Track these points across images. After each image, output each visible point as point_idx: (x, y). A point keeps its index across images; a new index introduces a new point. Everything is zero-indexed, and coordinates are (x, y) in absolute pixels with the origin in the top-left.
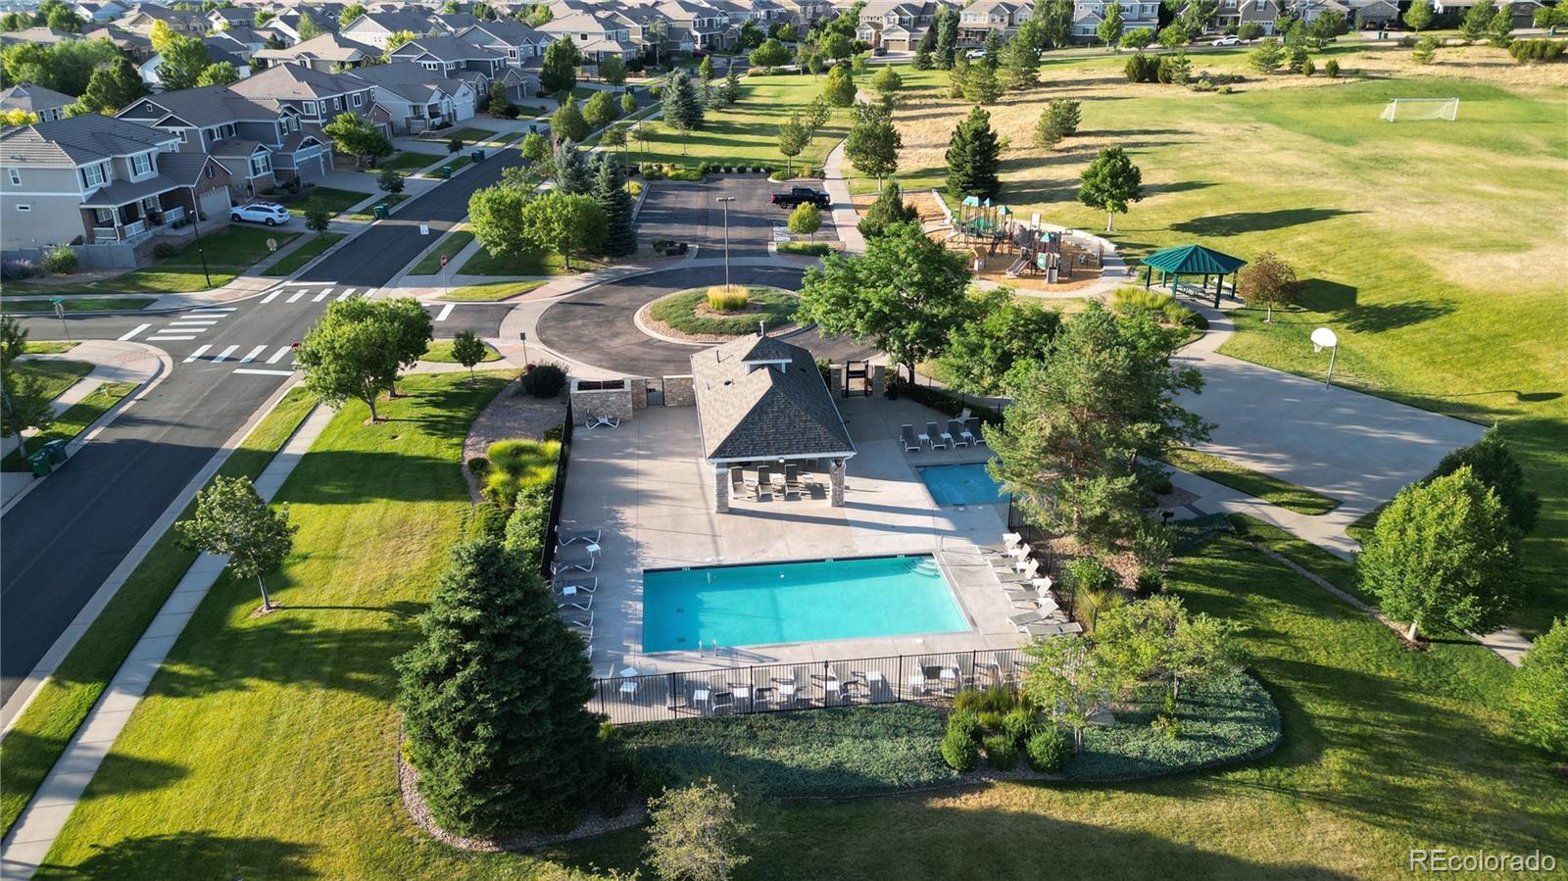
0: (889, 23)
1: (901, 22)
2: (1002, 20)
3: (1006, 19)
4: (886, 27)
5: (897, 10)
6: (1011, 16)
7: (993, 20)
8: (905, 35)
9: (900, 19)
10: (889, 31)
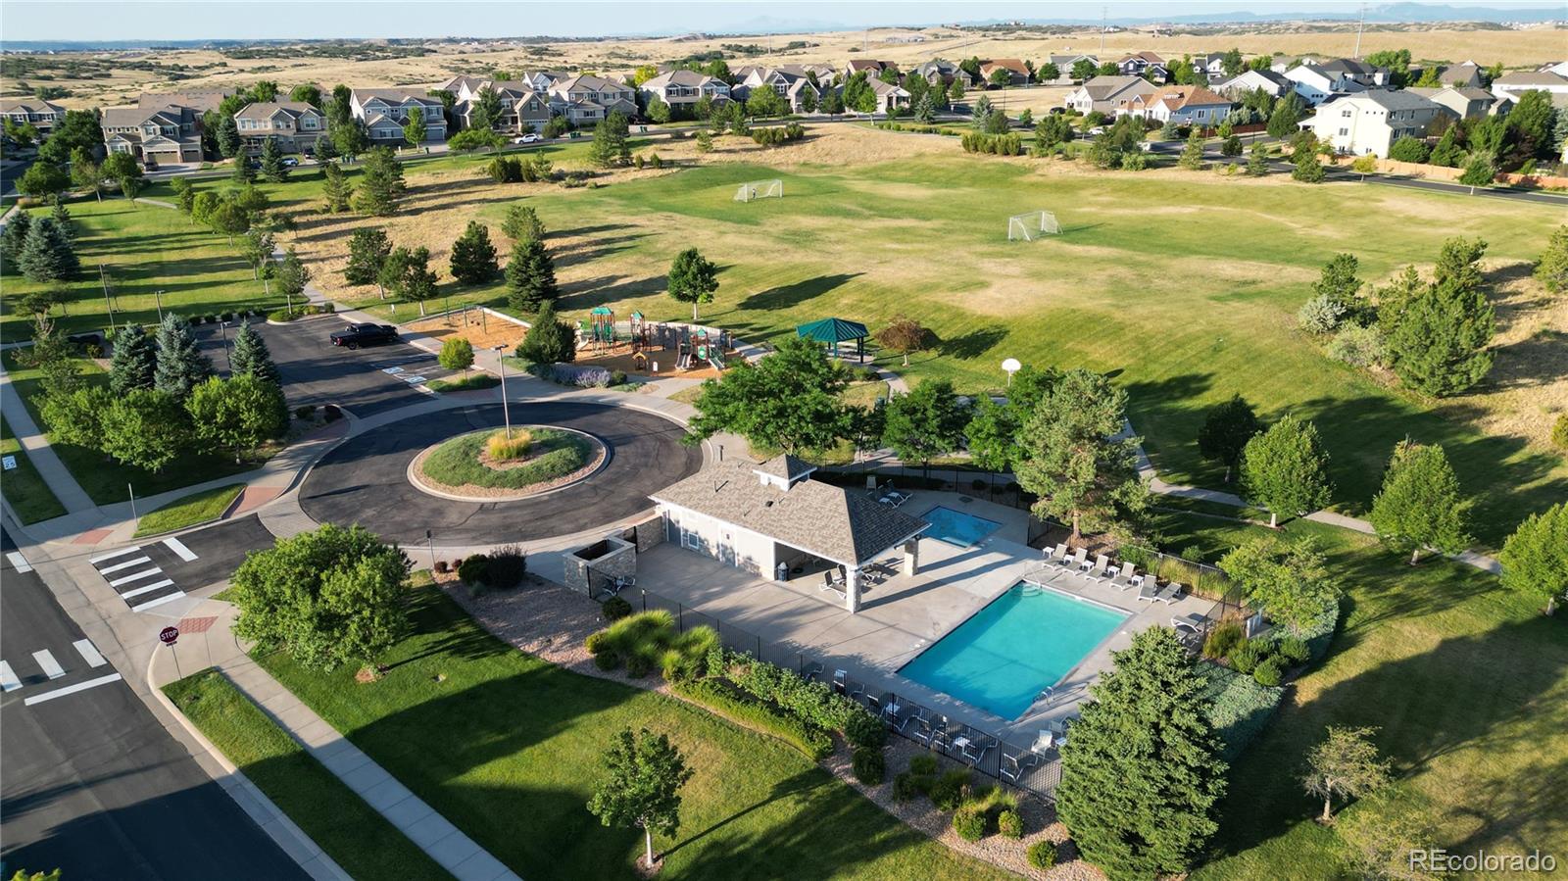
0: (148, 133)
1: (164, 132)
2: (288, 126)
3: (293, 125)
4: (145, 139)
5: (155, 119)
6: (297, 122)
7: (278, 126)
8: (175, 146)
9: (162, 130)
10: (151, 143)
